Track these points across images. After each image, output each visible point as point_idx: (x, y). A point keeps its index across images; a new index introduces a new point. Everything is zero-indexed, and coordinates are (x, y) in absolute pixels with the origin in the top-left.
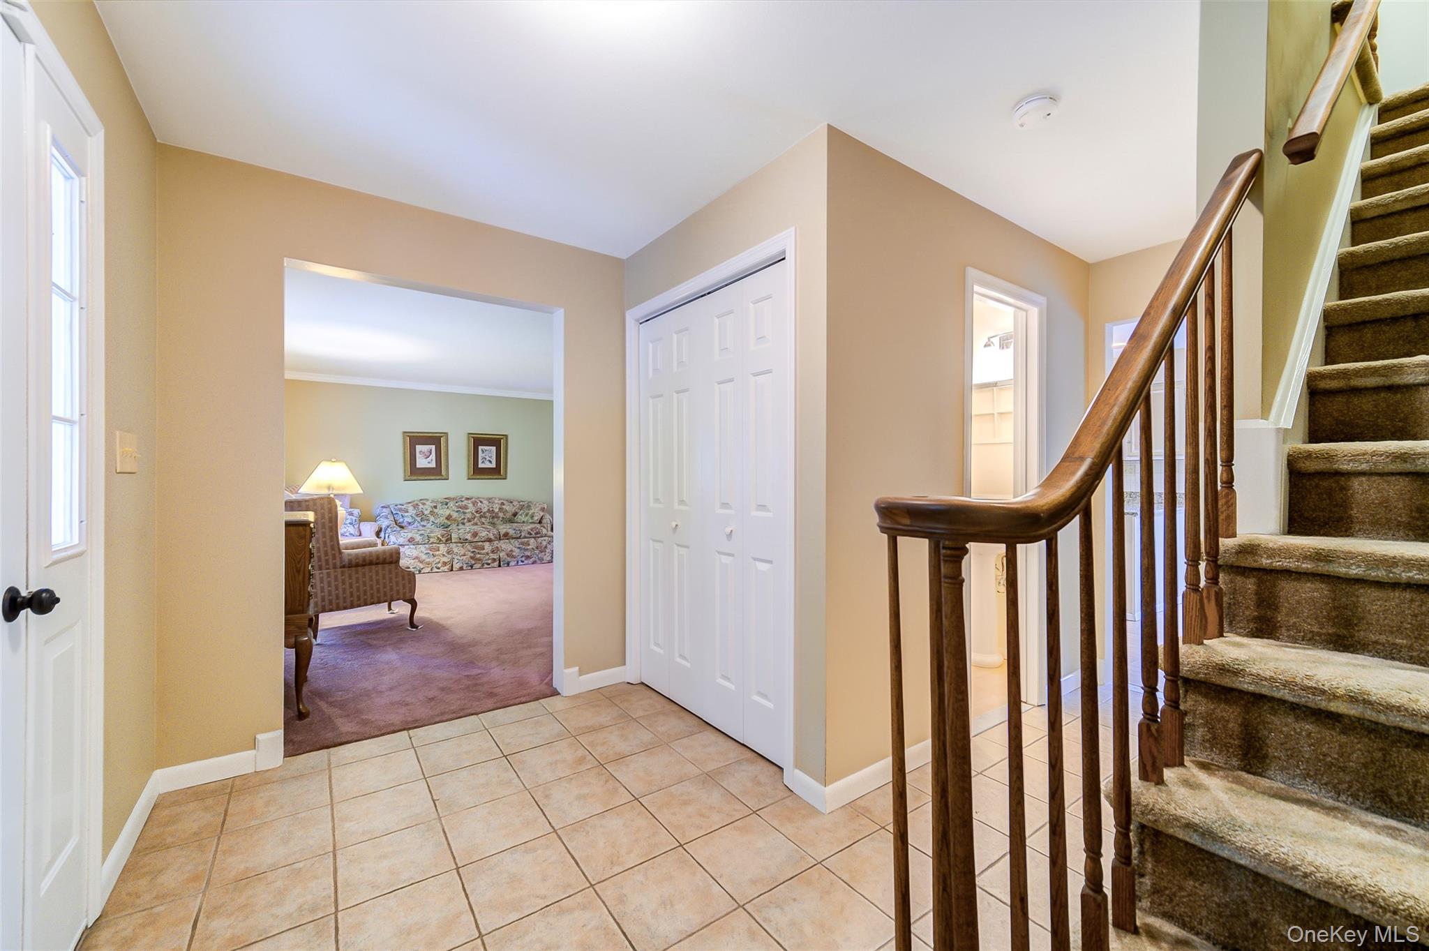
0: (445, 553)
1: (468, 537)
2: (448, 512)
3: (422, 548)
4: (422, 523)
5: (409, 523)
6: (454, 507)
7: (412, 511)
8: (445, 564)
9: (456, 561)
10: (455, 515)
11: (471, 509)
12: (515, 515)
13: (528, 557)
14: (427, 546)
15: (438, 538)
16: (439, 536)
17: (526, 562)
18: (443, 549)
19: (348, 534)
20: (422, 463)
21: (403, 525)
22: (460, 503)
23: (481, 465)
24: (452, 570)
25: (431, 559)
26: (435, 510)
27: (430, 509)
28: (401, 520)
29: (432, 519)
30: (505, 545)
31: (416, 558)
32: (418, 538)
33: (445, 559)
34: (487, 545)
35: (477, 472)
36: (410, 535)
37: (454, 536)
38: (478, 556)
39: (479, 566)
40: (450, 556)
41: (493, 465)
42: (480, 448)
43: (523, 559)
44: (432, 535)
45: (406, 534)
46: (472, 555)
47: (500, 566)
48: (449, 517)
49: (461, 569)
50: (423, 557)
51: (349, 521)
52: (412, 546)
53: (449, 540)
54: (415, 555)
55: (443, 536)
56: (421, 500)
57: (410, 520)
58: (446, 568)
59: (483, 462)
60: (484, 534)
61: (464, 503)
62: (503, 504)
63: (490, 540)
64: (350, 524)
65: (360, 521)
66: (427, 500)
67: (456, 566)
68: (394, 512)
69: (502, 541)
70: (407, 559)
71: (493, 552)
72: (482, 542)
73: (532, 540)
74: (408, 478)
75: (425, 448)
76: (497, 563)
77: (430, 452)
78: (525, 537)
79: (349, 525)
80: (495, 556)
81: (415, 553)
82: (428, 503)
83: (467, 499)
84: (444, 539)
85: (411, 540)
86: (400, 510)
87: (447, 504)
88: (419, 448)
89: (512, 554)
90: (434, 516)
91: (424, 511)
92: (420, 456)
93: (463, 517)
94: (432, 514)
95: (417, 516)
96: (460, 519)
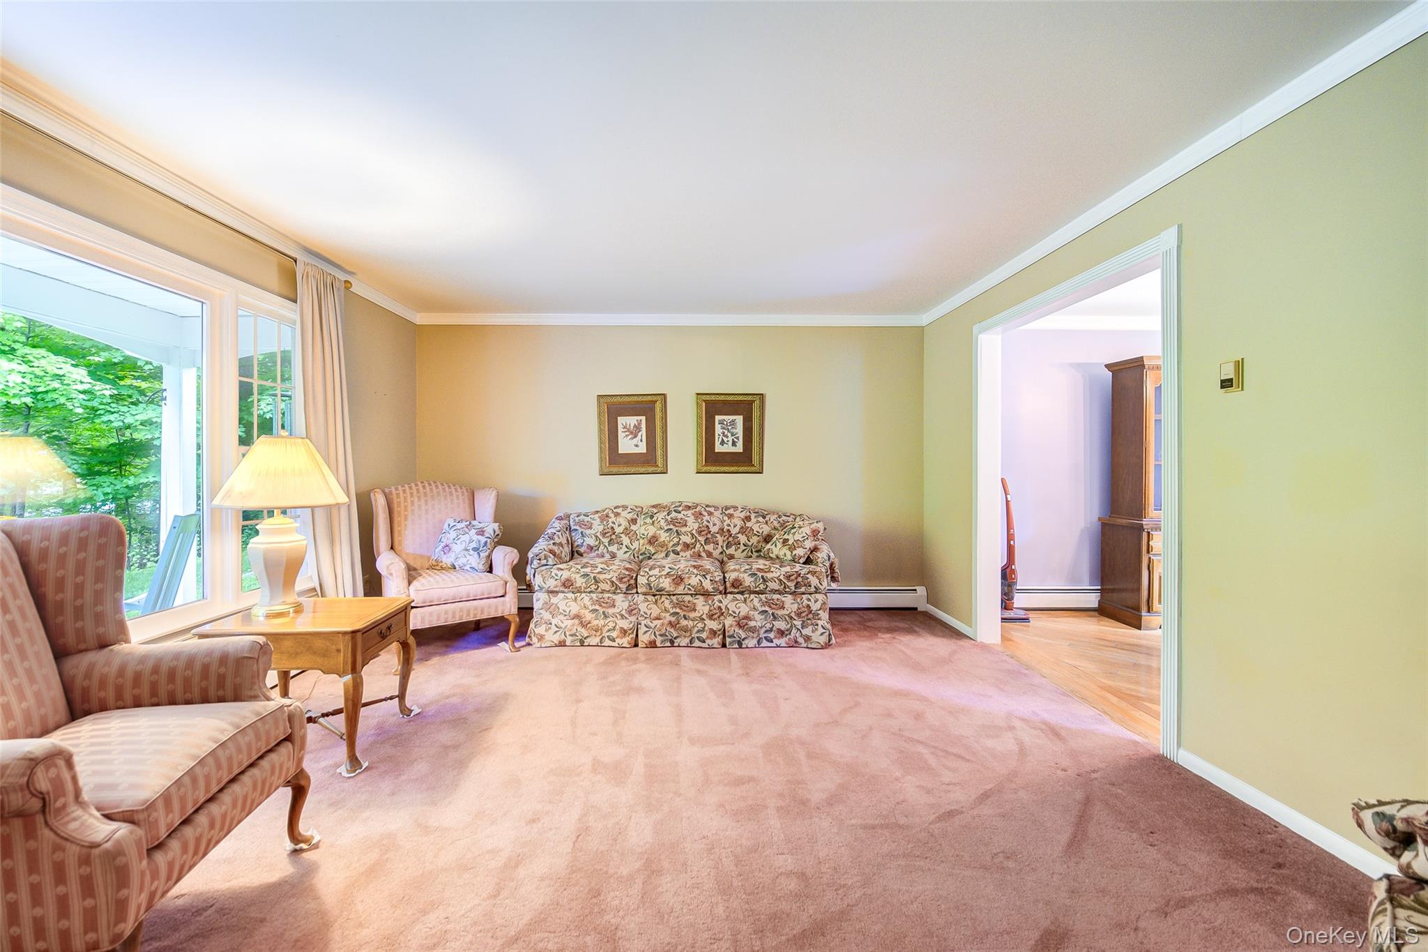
0: (624, 612)
1: (666, 584)
2: (652, 531)
3: (586, 599)
4: (611, 549)
5: (591, 548)
6: (663, 521)
7: (598, 527)
8: (624, 632)
9: (642, 629)
10: (664, 537)
11: (693, 525)
12: (768, 539)
13: (781, 633)
14: (594, 596)
15: (612, 582)
16: (614, 579)
17: (776, 641)
18: (621, 602)
19: (468, 567)
20: (629, 445)
21: (582, 550)
22: (674, 514)
23: (719, 448)
24: (636, 645)
25: (601, 622)
26: (634, 527)
27: (625, 524)
28: (580, 541)
29: (626, 540)
30: (736, 605)
31: (577, 616)
32: (580, 582)
33: (625, 624)
34: (700, 601)
35: (713, 460)
36: (566, 574)
37: (642, 580)
38: (684, 623)
39: (685, 641)
40: (633, 619)
41: (739, 448)
42: (718, 418)
43: (772, 635)
44: (602, 577)
45: (560, 573)
46: (673, 619)
47: (724, 646)
48: (653, 540)
49: (652, 645)
50: (588, 616)
51: (474, 545)
52: (570, 595)
53: (632, 587)
54: (574, 612)
55: (621, 580)
57: (591, 541)
58: (625, 641)
59: (723, 443)
60: (694, 581)
61: (680, 516)
62: (748, 519)
63: (706, 594)
64: (475, 549)
65: (499, 543)
67: (644, 639)
68: (573, 528)
69: (730, 597)
70: (562, 617)
71: (711, 617)
72: (691, 595)
73: (788, 599)
74: (606, 471)
75: (632, 421)
76: (718, 639)
77: (638, 428)
78: (774, 591)
79: (472, 552)
80: (714, 625)
81: (574, 608)
83: (689, 508)
84: (624, 587)
85: (567, 584)
86: (580, 524)
87: (652, 517)
88: (622, 420)
89: (749, 622)
90: (630, 535)
91: (615, 527)
92: (624, 434)
93: (676, 540)
94: (627, 532)
95: (604, 534)
96: (672, 543)
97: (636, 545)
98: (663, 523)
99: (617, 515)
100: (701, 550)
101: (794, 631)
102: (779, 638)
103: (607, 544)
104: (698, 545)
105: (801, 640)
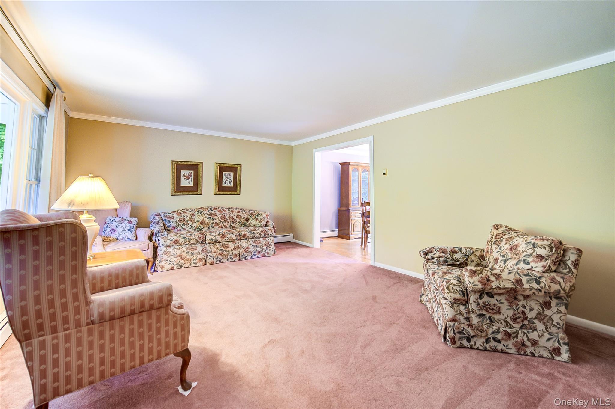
0: (200, 252)
1: (218, 238)
2: (202, 219)
3: (184, 248)
4: (183, 227)
5: (174, 227)
6: (206, 214)
7: (176, 218)
8: (201, 260)
9: (209, 257)
10: (207, 221)
11: (219, 215)
12: (247, 220)
13: (259, 252)
14: (187, 246)
15: (196, 239)
16: (197, 238)
17: (257, 256)
18: (199, 248)
19: (126, 239)
20: (184, 183)
21: (170, 228)
22: (210, 212)
23: (224, 185)
24: (205, 265)
25: (190, 257)
26: (193, 217)
27: (189, 216)
28: (168, 225)
29: (190, 223)
30: (244, 244)
31: (180, 256)
32: (181, 240)
33: (201, 256)
34: (231, 244)
35: (221, 189)
36: (175, 238)
37: (208, 238)
38: (225, 253)
39: (225, 260)
40: (204, 254)
41: (232, 185)
42: (224, 173)
43: (256, 254)
44: (191, 238)
45: (172, 238)
46: (220, 252)
47: (240, 260)
48: (202, 222)
49: (212, 263)
50: (185, 255)
51: (128, 228)
52: (176, 247)
53: (204, 241)
54: (178, 254)
55: (200, 238)
56: (183, 209)
57: (175, 225)
58: (201, 263)
59: (225, 183)
60: (229, 236)
61: (213, 212)
62: (239, 212)
63: (233, 241)
64: (129, 230)
65: (137, 227)
66: (188, 209)
67: (209, 261)
68: (164, 219)
69: (242, 241)
70: (172, 257)
71: (235, 249)
72: (228, 242)
73: (262, 240)
74: (174, 194)
75: (187, 172)
76: (238, 258)
77: (190, 175)
78: (257, 237)
79: (127, 231)
80: (236, 252)
81: (179, 252)
82: (188, 212)
83: (216, 209)
84: (200, 241)
85: (176, 242)
86: (167, 217)
87: (201, 213)
88: (183, 172)
89: (248, 250)
90: (192, 221)
91: (185, 218)
92: (183, 178)
93: (212, 222)
94: (190, 219)
95: (180, 221)
96: (211, 223)
97: (195, 225)
98: (206, 215)
99: (185, 212)
100: (223, 225)
101: (264, 251)
102: (258, 254)
103: (182, 225)
104: (221, 223)
105: (266, 254)
